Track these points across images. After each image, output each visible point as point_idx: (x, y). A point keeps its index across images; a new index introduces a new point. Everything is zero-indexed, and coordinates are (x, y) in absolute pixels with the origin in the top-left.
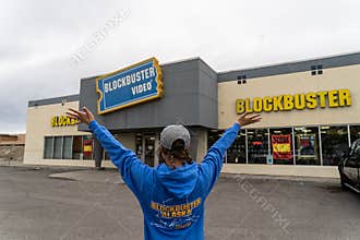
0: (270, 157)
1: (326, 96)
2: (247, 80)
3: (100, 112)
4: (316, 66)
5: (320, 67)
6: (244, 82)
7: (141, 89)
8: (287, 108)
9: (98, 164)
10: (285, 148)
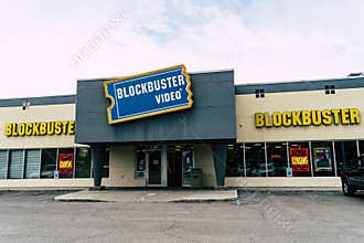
0: (289, 170)
1: (340, 114)
2: (266, 95)
3: (111, 121)
4: (330, 87)
5: (333, 87)
6: (263, 96)
7: (167, 97)
8: (305, 123)
9: (98, 182)
10: (304, 161)
